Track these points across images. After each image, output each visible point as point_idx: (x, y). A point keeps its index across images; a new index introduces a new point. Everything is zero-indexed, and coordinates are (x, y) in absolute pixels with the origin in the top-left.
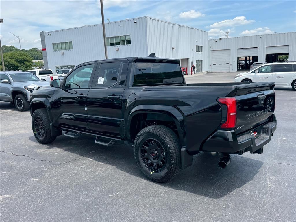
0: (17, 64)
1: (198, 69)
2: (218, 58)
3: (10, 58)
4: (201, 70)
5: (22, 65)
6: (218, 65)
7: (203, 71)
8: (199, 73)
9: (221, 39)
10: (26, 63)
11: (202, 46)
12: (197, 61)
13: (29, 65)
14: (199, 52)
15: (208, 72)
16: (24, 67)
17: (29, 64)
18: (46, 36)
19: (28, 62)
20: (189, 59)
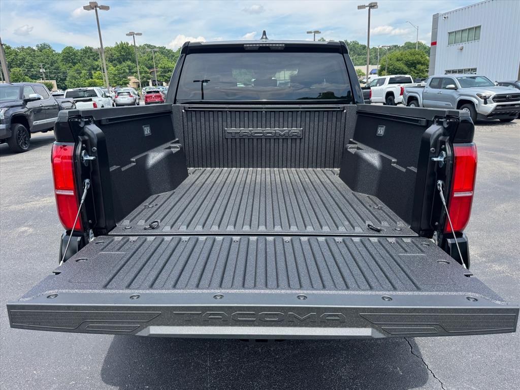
0: (406, 69)
3: (398, 60)
5: (413, 70)
10: (419, 66)
13: (422, 70)
16: (414, 72)
17: (422, 67)
18: (441, 20)
19: (422, 65)
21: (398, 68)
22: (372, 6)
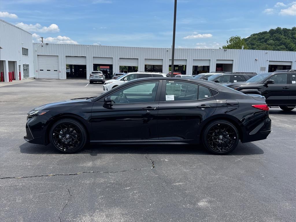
1: (25, 74)
2: (46, 63)
4: (28, 76)
6: (45, 71)
7: (30, 77)
8: (26, 79)
9: (47, 44)
11: (27, 49)
12: (23, 65)
14: (25, 55)
15: (35, 78)
20: (16, 61)
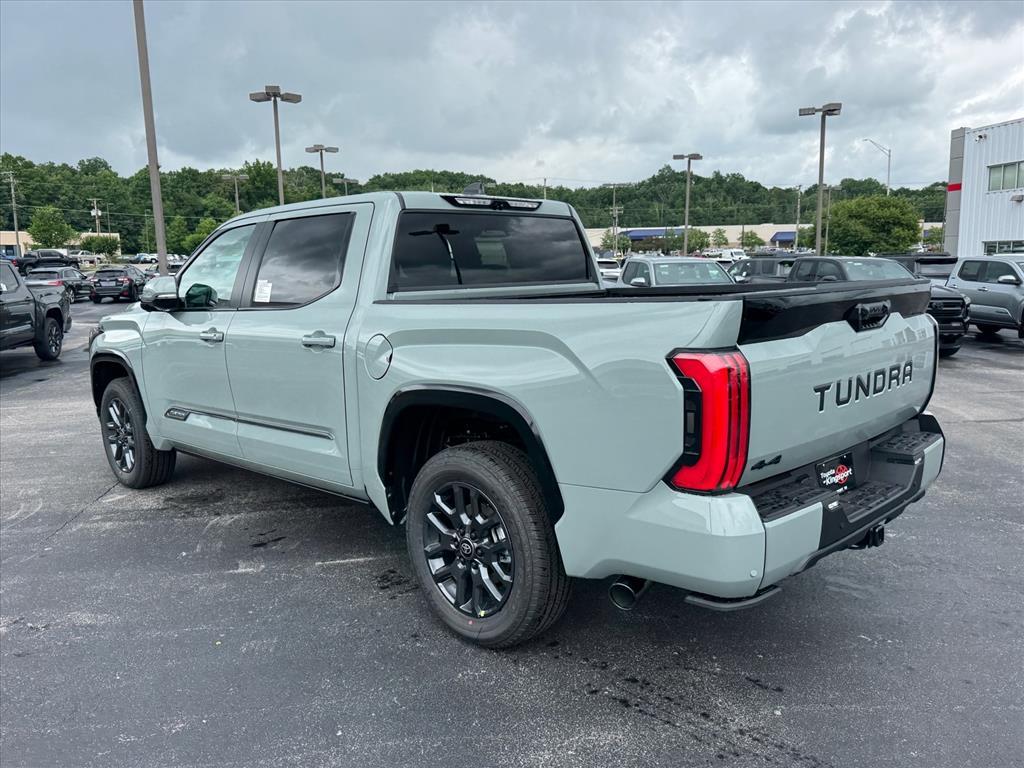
0: (869, 235)
3: (852, 217)
5: (884, 237)
16: (888, 242)
17: (904, 233)
18: (970, 142)
19: (903, 229)
21: (853, 233)
22: (831, 110)
